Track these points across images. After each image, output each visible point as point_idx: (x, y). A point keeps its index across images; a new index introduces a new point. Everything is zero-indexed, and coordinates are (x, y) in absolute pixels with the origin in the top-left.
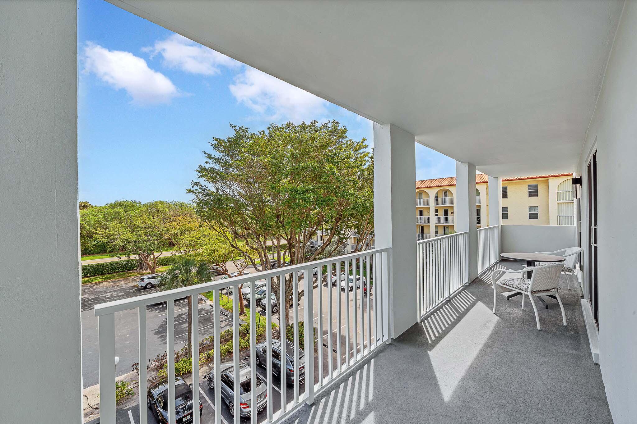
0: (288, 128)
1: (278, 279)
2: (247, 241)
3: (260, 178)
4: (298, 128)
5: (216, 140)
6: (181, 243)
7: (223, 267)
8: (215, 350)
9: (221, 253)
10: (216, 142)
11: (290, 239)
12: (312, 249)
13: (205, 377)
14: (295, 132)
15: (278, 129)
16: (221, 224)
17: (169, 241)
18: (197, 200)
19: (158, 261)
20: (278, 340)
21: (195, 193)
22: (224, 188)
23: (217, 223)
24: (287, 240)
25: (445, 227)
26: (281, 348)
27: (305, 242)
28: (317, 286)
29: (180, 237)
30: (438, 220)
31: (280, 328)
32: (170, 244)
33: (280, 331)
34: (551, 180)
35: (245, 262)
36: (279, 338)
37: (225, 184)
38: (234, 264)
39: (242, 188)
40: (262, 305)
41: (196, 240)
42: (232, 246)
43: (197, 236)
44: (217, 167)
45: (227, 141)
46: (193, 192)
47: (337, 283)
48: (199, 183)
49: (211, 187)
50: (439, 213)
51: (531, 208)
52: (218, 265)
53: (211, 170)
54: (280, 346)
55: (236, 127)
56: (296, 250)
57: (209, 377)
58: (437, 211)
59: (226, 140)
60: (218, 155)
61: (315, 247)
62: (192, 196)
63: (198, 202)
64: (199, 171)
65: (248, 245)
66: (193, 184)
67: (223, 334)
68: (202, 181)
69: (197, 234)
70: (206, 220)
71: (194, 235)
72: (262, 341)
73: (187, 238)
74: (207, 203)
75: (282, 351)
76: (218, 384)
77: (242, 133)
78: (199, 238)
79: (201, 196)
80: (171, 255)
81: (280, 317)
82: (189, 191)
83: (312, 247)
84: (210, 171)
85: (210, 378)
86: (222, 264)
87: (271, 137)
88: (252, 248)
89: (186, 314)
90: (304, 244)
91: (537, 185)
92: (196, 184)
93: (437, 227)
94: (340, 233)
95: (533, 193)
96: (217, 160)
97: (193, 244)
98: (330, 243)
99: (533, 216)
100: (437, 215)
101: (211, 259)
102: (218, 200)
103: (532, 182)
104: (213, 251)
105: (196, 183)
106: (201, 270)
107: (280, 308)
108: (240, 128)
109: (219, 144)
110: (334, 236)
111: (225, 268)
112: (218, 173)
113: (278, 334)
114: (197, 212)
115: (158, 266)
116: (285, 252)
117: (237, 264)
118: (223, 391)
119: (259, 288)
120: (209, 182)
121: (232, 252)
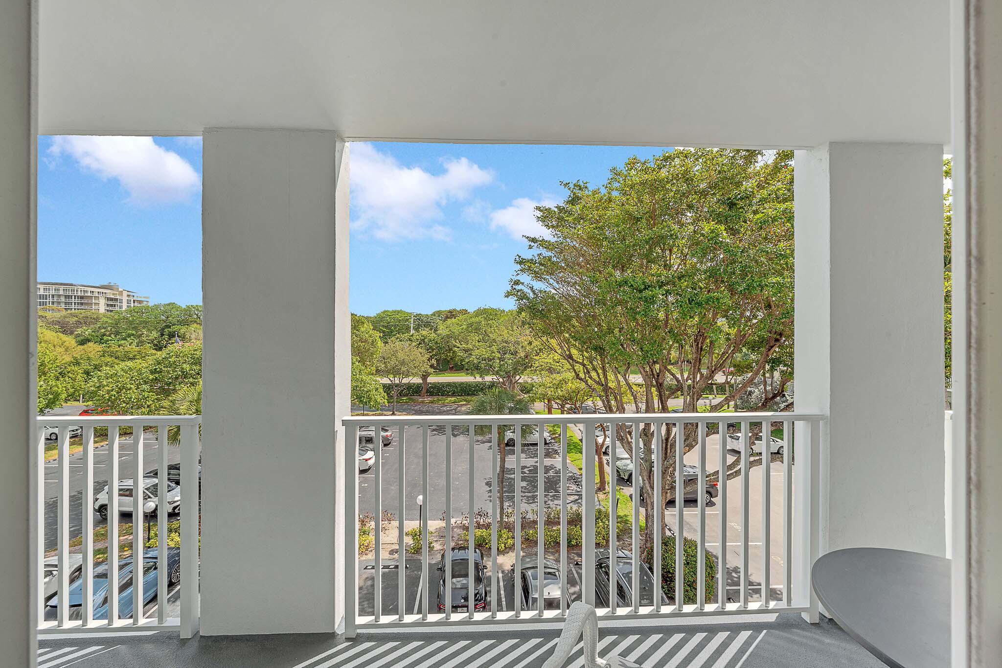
5: (541, 210)
28: (738, 473)
45: (556, 209)
46: (514, 295)
55: (569, 183)
59: (554, 207)
64: (518, 264)
66: (512, 283)
77: (578, 192)
82: (508, 294)
89: (530, 468)
105: (516, 281)
108: (575, 185)
120: (534, 279)
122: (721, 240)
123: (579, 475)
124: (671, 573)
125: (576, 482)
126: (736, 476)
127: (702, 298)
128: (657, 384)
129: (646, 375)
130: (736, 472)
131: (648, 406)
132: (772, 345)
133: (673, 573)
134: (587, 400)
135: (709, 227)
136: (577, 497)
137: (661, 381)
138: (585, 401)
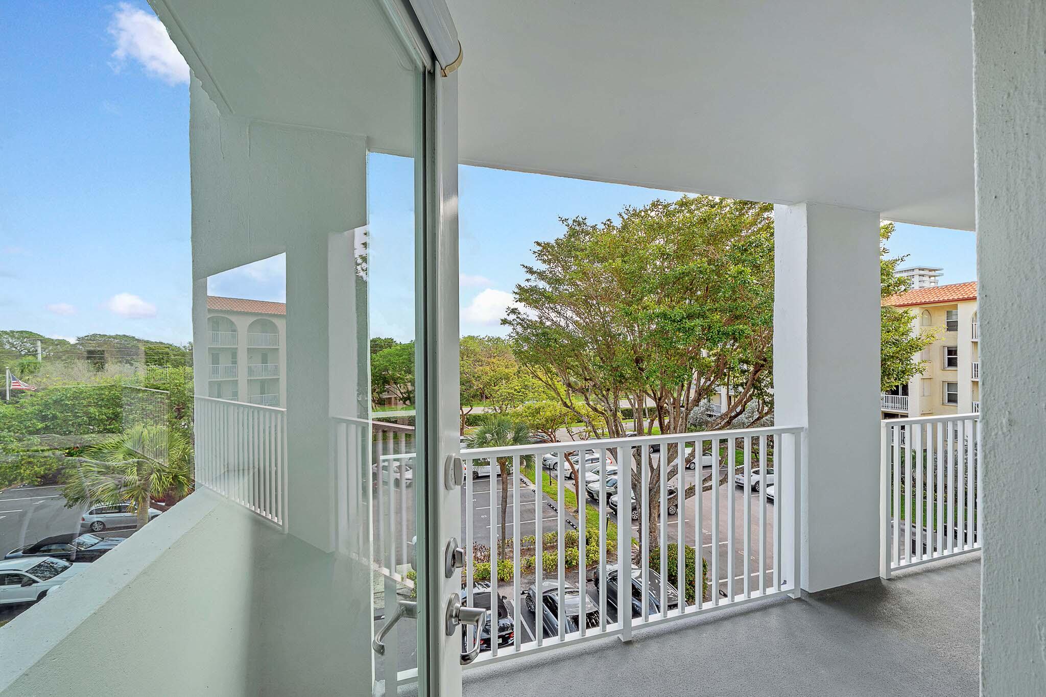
0: (656, 210)
1: (638, 464)
2: (587, 399)
3: (608, 297)
4: (673, 206)
5: (538, 244)
6: (495, 395)
7: (552, 436)
8: (537, 556)
9: (548, 414)
10: (540, 248)
11: (660, 399)
12: (709, 419)
13: (523, 593)
14: (668, 214)
15: (636, 214)
16: (548, 371)
17: (480, 393)
18: (514, 335)
19: (467, 419)
20: (637, 565)
21: (512, 324)
22: (553, 315)
23: (542, 368)
24: (655, 399)
26: (643, 580)
27: (690, 405)
28: (710, 488)
29: (494, 388)
31: (640, 547)
32: (482, 397)
33: (640, 551)
35: (586, 432)
36: (638, 562)
37: (554, 310)
38: (569, 432)
39: (578, 314)
40: (612, 504)
41: (515, 393)
42: (565, 405)
43: (517, 388)
44: (542, 284)
45: (554, 244)
46: (510, 323)
47: (761, 487)
48: (516, 309)
49: (533, 314)
52: (545, 432)
53: (534, 290)
54: (640, 576)
55: (567, 220)
56: (672, 420)
57: (529, 594)
59: (553, 242)
60: (543, 267)
61: (715, 416)
62: (508, 329)
63: (516, 337)
64: (516, 293)
65: (588, 404)
66: (509, 311)
67: (550, 537)
68: (521, 306)
69: (516, 383)
70: (528, 365)
71: (512, 386)
72: (610, 562)
73: (503, 389)
74: (527, 339)
75: (643, 585)
76: (540, 607)
77: (577, 228)
78: (519, 390)
79: (519, 329)
80: (483, 413)
81: (641, 529)
82: (504, 322)
83: (710, 416)
84: (532, 291)
85: (529, 596)
86: (550, 430)
87: (625, 227)
88: (595, 410)
90: (687, 409)
92: (514, 311)
94: (766, 392)
96: (541, 275)
97: (510, 398)
98: (744, 410)
101: (535, 422)
102: (544, 334)
104: (538, 411)
105: (512, 309)
106: (518, 436)
107: (641, 513)
108: (574, 221)
109: (545, 250)
110: (753, 399)
111: (554, 437)
112: (543, 293)
113: (637, 556)
114: (515, 353)
115: (467, 425)
116: (652, 421)
117: (573, 434)
118: (546, 619)
119: (609, 476)
120: (530, 308)
121: (565, 415)
124: (673, 576)
132: (757, 370)
133: (676, 576)
137: (661, 404)
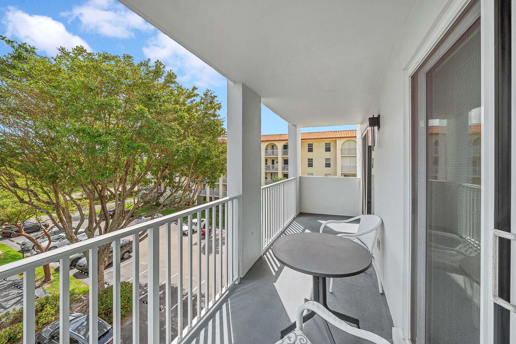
25: (272, 174)
30: (267, 168)
34: (338, 140)
50: (268, 163)
51: (326, 159)
58: (266, 161)
91: (330, 143)
93: (266, 173)
95: (328, 149)
99: (328, 165)
100: (266, 164)
103: (327, 141)
122: (146, 115)
123: (21, 279)
125: (17, 287)
126: (146, 237)
127: (135, 145)
128: (100, 197)
129: (90, 192)
130: (146, 235)
131: (91, 211)
132: (164, 170)
134: (29, 218)
135: (139, 107)
136: (20, 298)
137: (102, 194)
138: (27, 219)
